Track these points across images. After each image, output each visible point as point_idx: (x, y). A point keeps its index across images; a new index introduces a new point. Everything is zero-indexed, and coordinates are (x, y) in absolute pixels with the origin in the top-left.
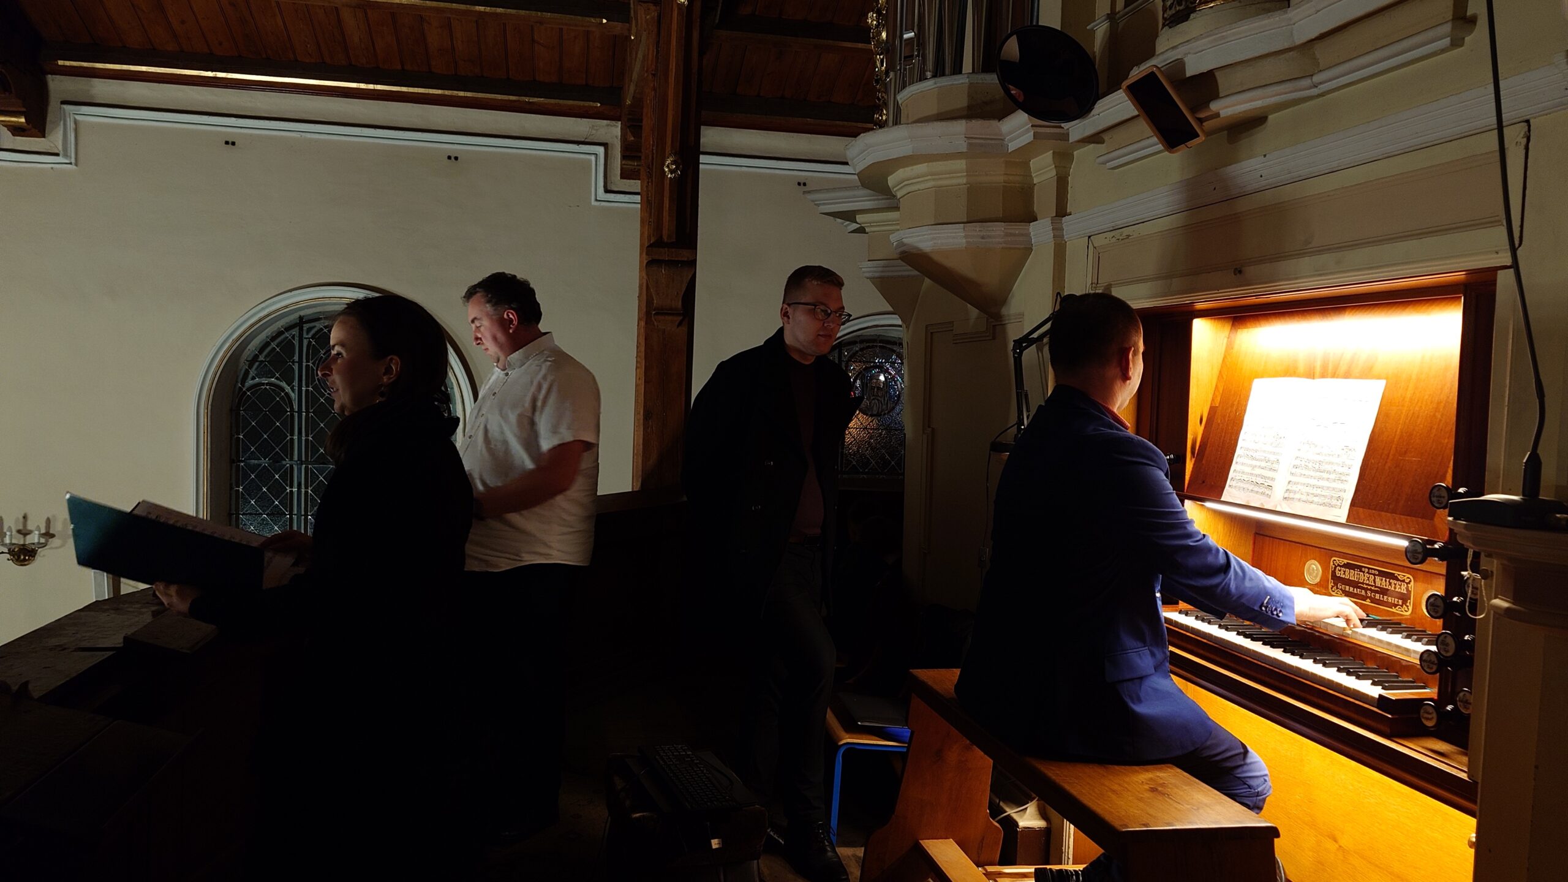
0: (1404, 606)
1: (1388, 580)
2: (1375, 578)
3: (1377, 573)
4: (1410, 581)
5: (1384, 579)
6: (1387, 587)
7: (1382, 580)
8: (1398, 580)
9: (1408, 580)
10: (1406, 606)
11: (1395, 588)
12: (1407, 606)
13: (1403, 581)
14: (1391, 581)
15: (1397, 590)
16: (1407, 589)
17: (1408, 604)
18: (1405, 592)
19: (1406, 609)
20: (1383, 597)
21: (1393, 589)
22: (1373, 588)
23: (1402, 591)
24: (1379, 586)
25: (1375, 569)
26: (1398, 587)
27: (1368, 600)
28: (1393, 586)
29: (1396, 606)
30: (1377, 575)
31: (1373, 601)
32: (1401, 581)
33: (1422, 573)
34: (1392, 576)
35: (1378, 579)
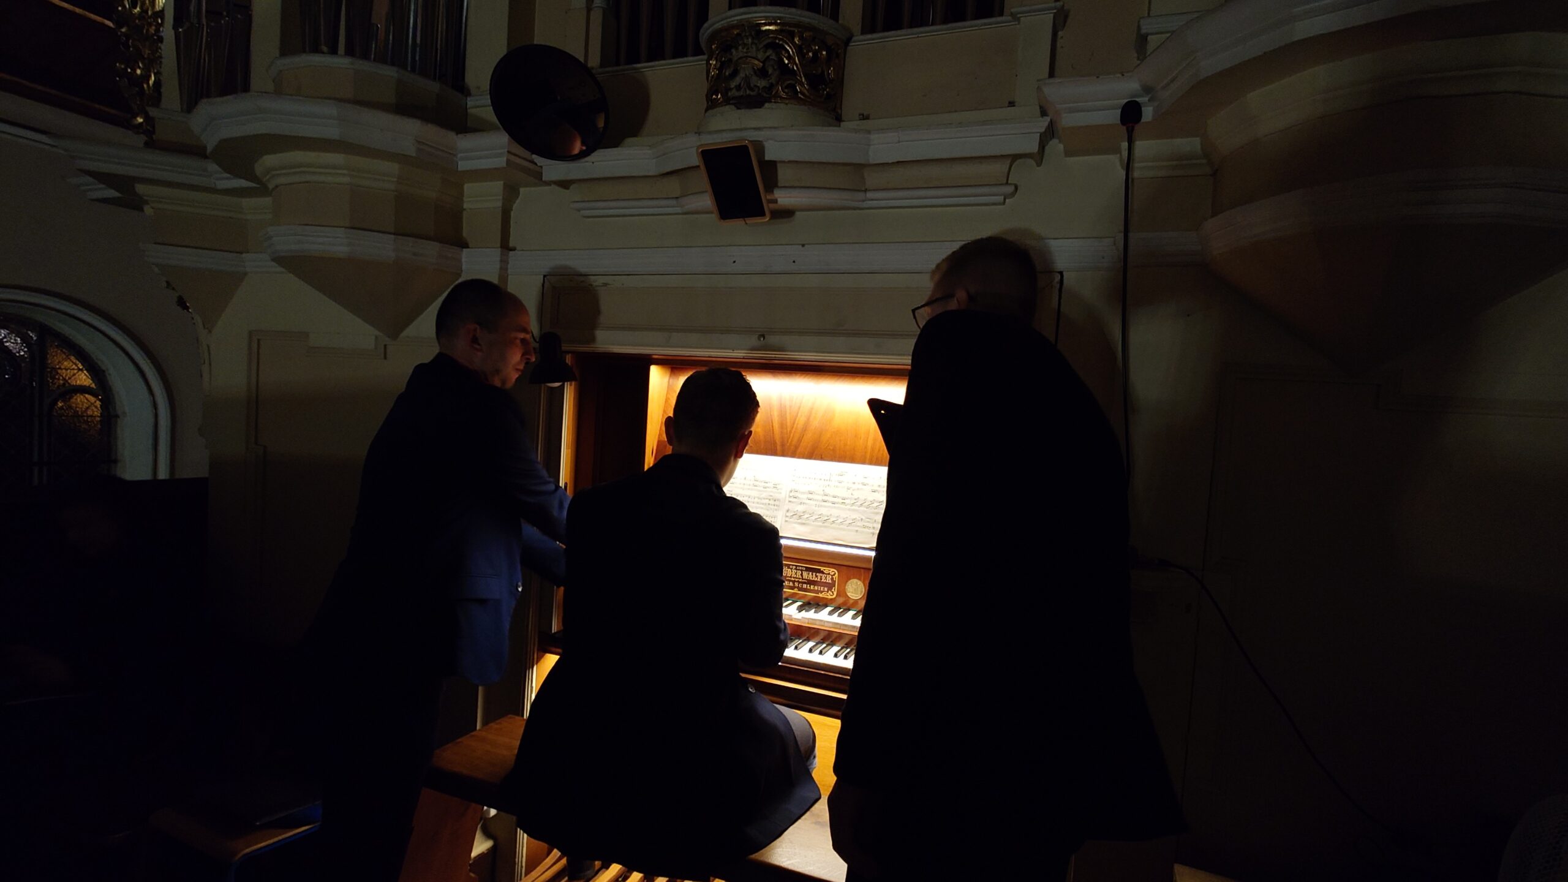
0: (829, 592)
1: (814, 574)
2: (802, 573)
3: (804, 569)
4: (835, 574)
5: (811, 573)
6: (814, 579)
7: (809, 574)
8: (823, 572)
9: (833, 573)
10: (831, 591)
11: (821, 579)
12: (833, 592)
13: (829, 574)
14: (817, 574)
15: (823, 580)
16: (832, 579)
17: (833, 590)
18: (830, 581)
19: (831, 594)
20: (810, 586)
21: (819, 580)
22: (800, 580)
23: (827, 581)
24: (806, 578)
25: (802, 567)
26: (823, 578)
27: (796, 589)
28: (819, 578)
29: (822, 592)
30: (805, 571)
31: (800, 589)
32: (826, 574)
33: (845, 567)
34: (819, 571)
35: (805, 574)
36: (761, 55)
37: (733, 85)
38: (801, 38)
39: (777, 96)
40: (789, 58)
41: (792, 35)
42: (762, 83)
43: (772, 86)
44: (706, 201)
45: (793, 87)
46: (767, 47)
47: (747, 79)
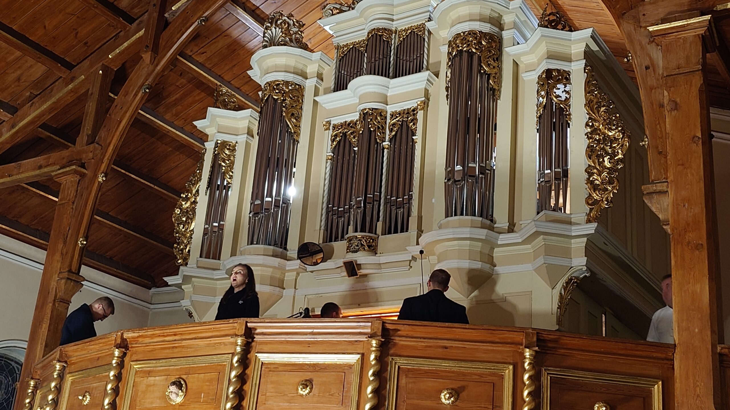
36: (357, 242)
37: (351, 248)
38: (366, 238)
39: (360, 250)
40: (363, 242)
41: (364, 238)
42: (357, 248)
43: (359, 248)
44: (345, 274)
45: (364, 248)
46: (358, 240)
47: (354, 247)
